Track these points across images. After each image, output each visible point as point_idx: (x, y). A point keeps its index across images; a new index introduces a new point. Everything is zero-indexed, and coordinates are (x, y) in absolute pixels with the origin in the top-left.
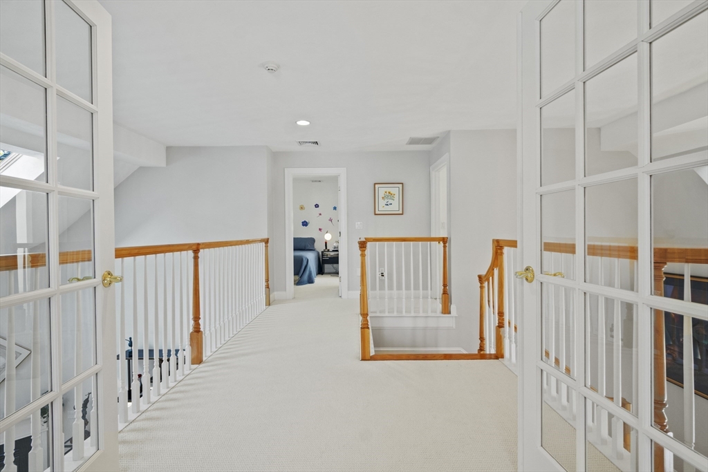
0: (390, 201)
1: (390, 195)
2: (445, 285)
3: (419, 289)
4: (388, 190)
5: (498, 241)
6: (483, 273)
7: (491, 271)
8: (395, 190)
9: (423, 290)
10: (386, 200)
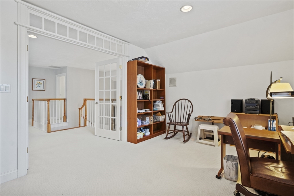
0: (40, 86)
1: (40, 84)
2: (65, 113)
3: (52, 117)
4: (39, 81)
5: (85, 99)
6: (80, 107)
7: (83, 107)
8: (42, 82)
9: (54, 117)
10: (38, 85)
